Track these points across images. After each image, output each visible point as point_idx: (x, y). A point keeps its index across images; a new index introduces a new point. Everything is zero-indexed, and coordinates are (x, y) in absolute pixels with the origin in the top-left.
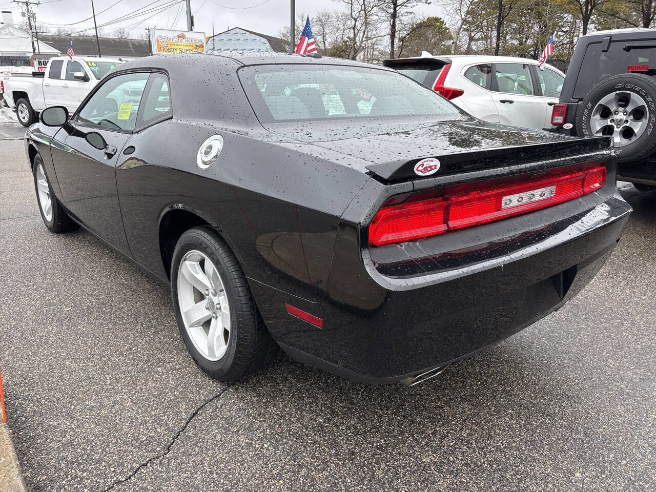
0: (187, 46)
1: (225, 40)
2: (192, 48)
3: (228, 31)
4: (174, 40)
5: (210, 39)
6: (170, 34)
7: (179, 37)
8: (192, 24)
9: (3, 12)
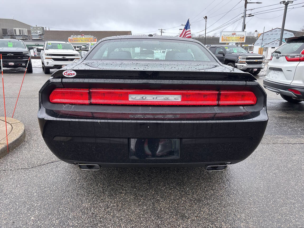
0: (236, 38)
1: (269, 34)
2: (238, 39)
3: (272, 30)
4: (230, 36)
5: (262, 34)
6: (228, 34)
7: (233, 34)
8: (245, 28)
9: (180, 29)
